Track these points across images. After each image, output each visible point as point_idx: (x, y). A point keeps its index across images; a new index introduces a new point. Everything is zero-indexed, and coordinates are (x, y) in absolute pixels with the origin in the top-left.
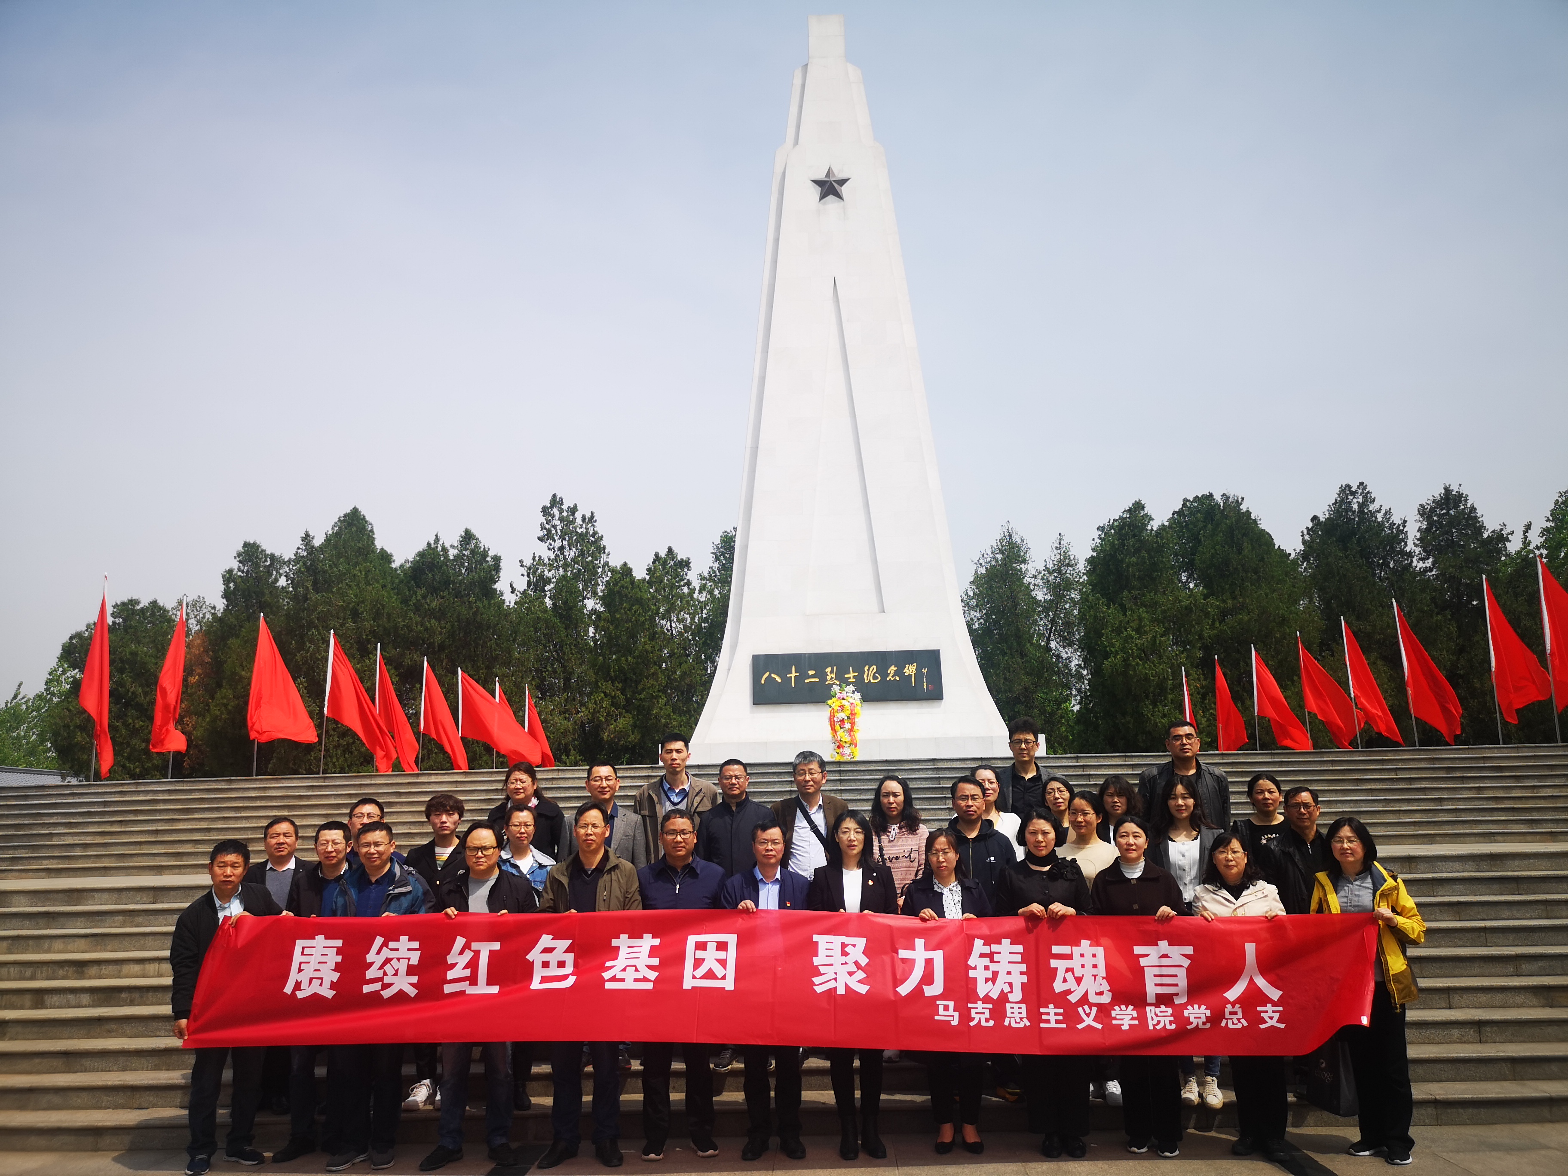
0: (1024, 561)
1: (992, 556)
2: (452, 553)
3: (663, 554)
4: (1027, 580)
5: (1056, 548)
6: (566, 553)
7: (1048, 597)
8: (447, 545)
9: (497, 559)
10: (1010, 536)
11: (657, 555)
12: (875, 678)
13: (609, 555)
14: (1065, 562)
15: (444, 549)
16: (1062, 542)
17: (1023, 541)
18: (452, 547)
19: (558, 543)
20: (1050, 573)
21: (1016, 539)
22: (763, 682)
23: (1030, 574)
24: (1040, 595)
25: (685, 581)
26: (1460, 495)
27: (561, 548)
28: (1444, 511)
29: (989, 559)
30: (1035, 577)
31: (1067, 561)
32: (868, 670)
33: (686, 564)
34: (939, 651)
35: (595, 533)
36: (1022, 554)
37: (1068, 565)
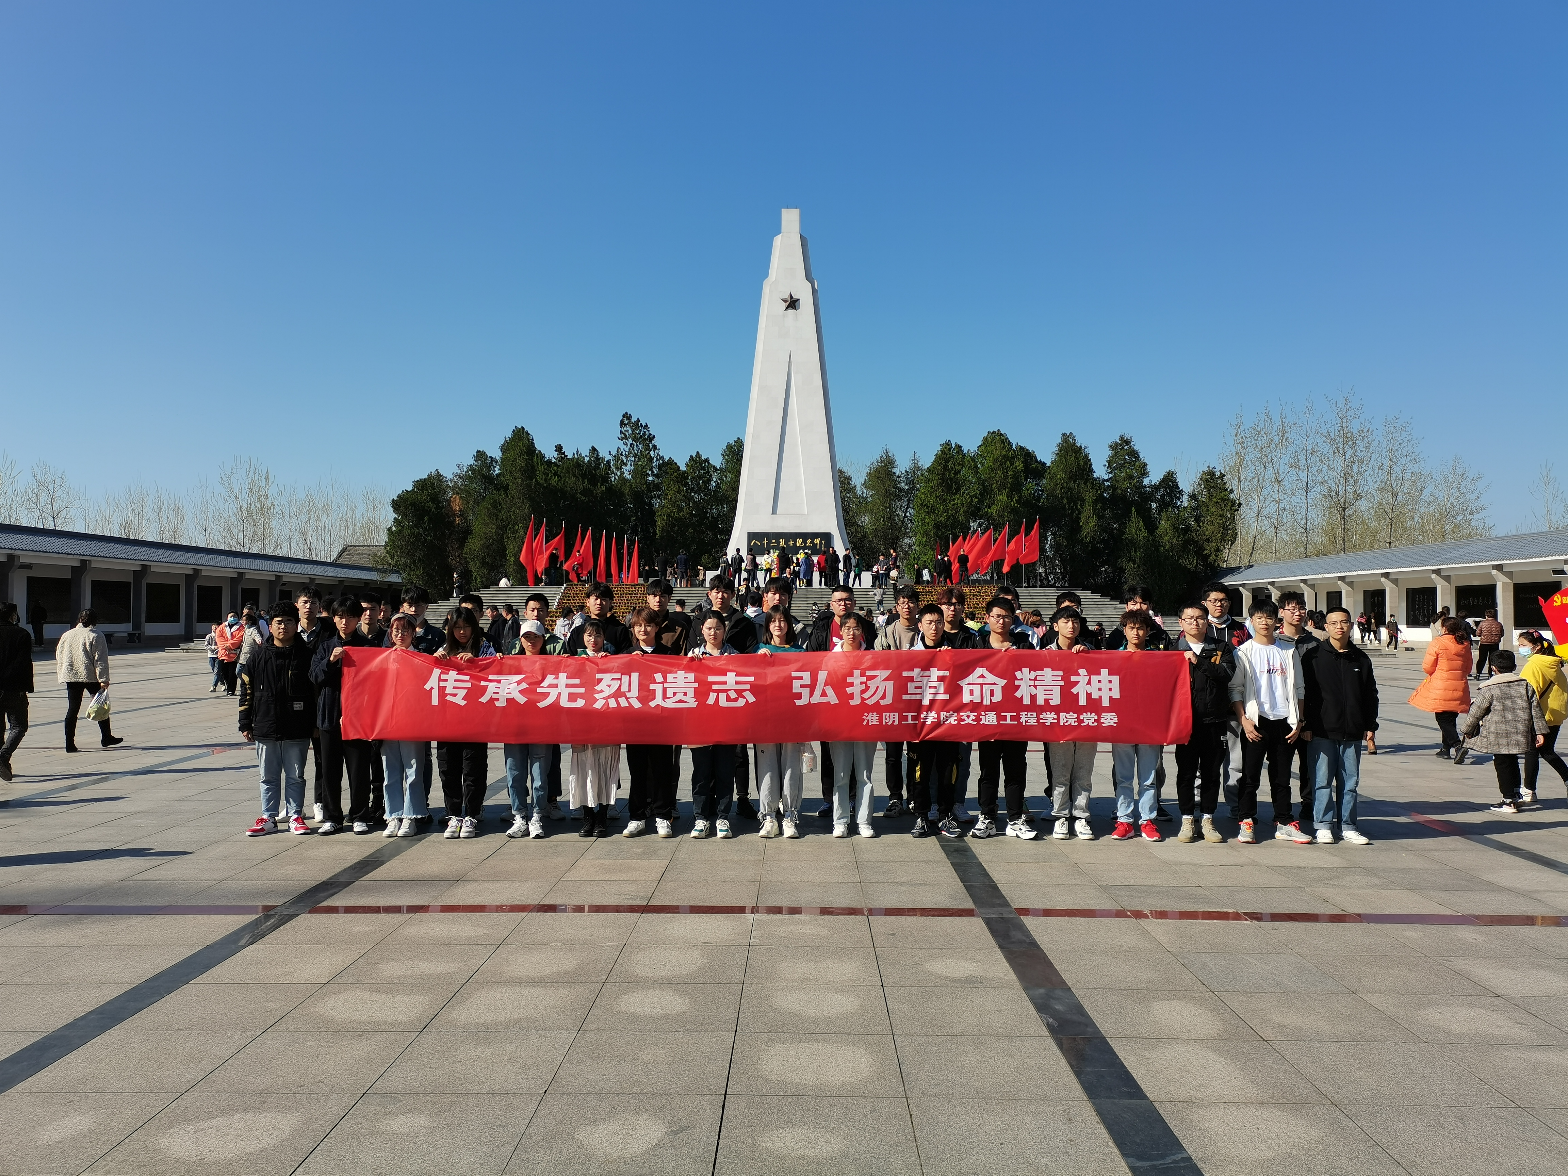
0: (894, 466)
1: (878, 462)
2: (588, 459)
3: (694, 455)
4: (896, 477)
5: (913, 458)
6: (635, 448)
8: (584, 455)
10: (887, 453)
11: (691, 456)
13: (659, 449)
14: (917, 466)
16: (916, 456)
17: (894, 457)
19: (630, 441)
20: (908, 475)
21: (891, 453)
23: (899, 473)
24: (903, 485)
26: (1128, 438)
27: (632, 445)
28: (1121, 448)
32: (798, 541)
33: (708, 462)
35: (650, 436)
36: (893, 463)
37: (919, 470)
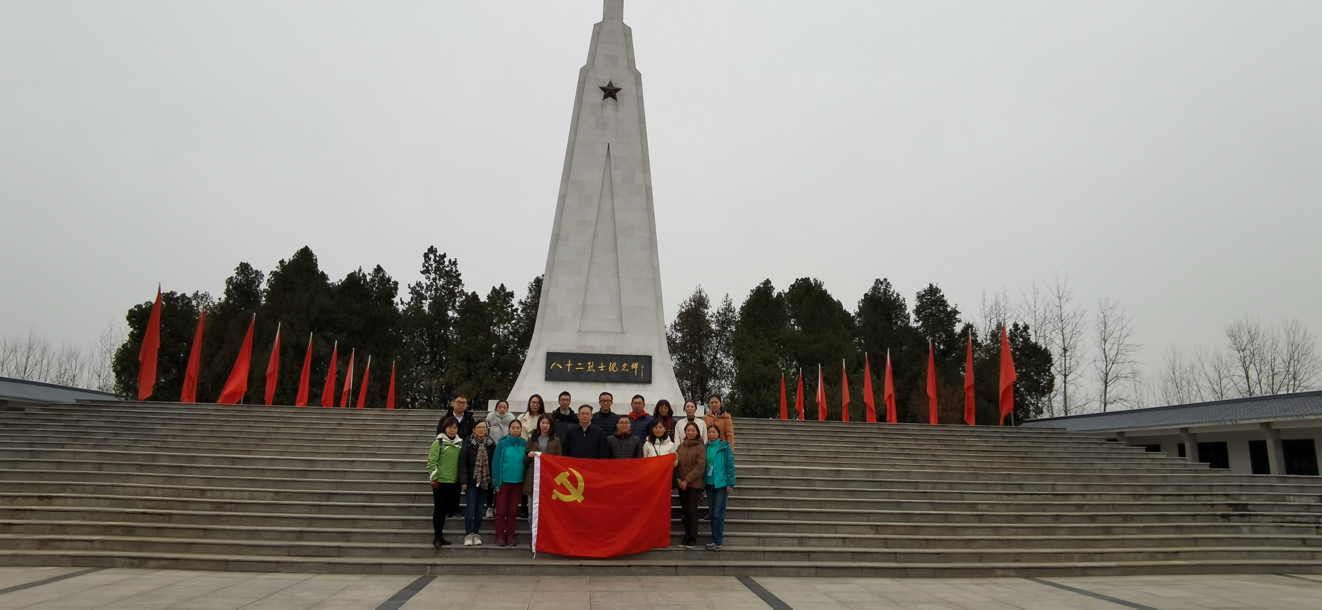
0: (706, 307)
1: (689, 303)
2: (368, 278)
3: (498, 287)
4: (707, 318)
5: (725, 301)
6: (438, 282)
7: (717, 328)
8: (366, 273)
9: (396, 283)
10: (700, 292)
11: (494, 288)
12: (615, 369)
13: (464, 285)
14: (728, 308)
15: (364, 276)
16: (728, 298)
17: (707, 296)
18: (369, 274)
19: (433, 276)
20: (720, 316)
21: (703, 295)
22: (552, 368)
23: (710, 314)
24: (713, 327)
25: (510, 304)
26: (937, 289)
27: (434, 279)
28: (929, 297)
29: (687, 305)
30: (712, 316)
31: (730, 309)
32: (612, 365)
33: (511, 295)
34: (651, 356)
35: (457, 271)
36: (706, 303)
37: (731, 311)
